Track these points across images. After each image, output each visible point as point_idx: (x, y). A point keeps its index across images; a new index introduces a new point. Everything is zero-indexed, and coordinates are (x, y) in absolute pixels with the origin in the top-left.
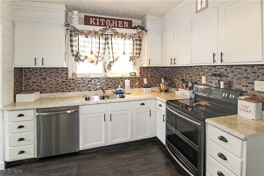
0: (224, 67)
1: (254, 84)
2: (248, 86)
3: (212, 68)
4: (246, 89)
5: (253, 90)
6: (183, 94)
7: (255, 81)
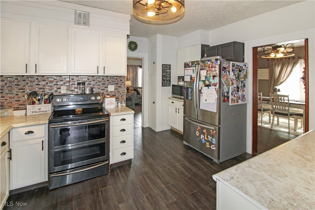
0: (87, 77)
1: (107, 87)
2: (104, 90)
3: (75, 78)
4: (103, 91)
5: (107, 91)
6: (38, 110)
7: (108, 86)
